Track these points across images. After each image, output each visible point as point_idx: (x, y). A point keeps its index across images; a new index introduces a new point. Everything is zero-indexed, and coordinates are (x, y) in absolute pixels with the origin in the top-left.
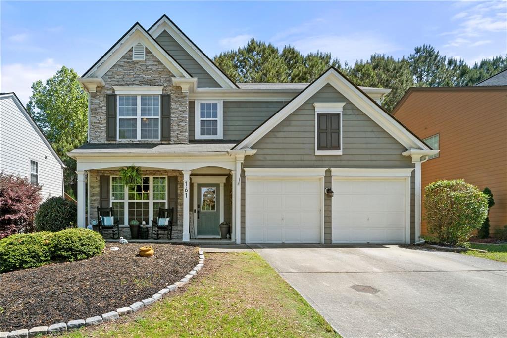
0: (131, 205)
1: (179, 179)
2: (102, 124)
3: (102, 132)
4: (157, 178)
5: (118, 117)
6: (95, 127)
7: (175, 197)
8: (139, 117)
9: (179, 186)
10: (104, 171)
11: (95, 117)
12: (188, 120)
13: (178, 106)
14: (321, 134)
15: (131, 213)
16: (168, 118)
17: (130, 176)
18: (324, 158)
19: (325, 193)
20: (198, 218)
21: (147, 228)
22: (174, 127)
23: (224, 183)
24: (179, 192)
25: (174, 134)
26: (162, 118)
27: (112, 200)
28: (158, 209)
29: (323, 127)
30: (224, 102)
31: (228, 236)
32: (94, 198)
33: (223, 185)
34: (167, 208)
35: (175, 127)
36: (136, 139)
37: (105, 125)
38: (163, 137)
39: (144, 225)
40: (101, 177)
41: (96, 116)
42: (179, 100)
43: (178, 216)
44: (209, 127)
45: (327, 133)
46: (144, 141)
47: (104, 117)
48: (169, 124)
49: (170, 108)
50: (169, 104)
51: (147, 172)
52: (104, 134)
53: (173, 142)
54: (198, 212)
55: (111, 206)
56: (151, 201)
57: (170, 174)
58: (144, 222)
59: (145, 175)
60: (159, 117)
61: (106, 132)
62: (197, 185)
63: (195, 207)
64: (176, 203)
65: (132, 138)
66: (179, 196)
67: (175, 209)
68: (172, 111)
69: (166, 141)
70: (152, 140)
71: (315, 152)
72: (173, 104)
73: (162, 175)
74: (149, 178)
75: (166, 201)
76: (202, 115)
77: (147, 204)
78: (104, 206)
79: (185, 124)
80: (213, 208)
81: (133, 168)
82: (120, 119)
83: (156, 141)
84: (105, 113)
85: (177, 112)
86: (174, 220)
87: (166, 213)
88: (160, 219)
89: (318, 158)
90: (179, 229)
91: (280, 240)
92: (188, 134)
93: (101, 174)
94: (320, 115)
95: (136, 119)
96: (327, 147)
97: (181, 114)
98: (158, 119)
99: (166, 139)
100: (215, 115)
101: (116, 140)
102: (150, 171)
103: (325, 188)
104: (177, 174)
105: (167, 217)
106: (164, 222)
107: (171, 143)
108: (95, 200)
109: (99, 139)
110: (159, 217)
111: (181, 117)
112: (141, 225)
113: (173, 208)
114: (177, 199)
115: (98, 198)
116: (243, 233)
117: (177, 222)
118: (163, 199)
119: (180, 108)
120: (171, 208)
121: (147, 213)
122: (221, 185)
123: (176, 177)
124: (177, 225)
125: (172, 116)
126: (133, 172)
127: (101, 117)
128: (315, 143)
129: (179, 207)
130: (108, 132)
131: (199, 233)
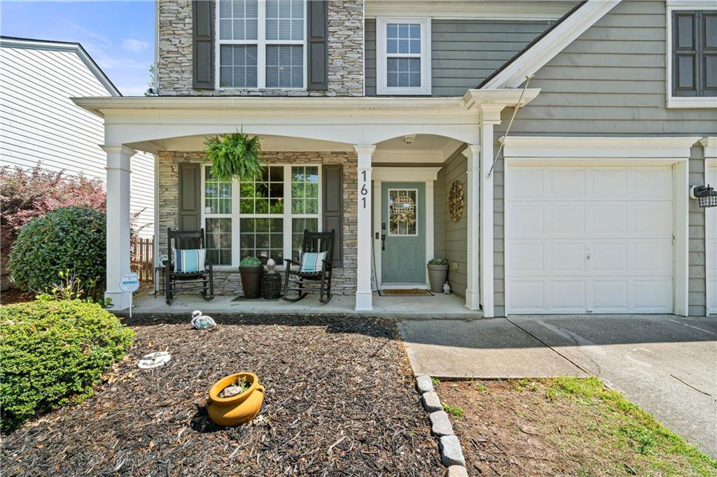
0: (245, 224)
1: (346, 170)
2: (184, 56)
3: (183, 72)
4: (301, 169)
5: (218, 42)
6: (169, 60)
7: (336, 206)
8: (262, 42)
9: (345, 186)
10: (187, 153)
11: (168, 40)
12: (363, 47)
13: (344, 18)
14: (681, 59)
15: (245, 240)
16: (324, 42)
17: (226, 155)
18: (686, 116)
19: (690, 198)
20: (383, 248)
21: (278, 274)
22: (336, 61)
23: (434, 181)
24: (345, 196)
25: (334, 77)
26: (310, 43)
27: (206, 213)
28: (303, 233)
29: (686, 42)
30: (434, 22)
31: (446, 287)
32: (167, 210)
33: (432, 184)
34: (320, 230)
35: (338, 63)
36: (256, 86)
37: (190, 57)
38: (312, 83)
39: (271, 267)
40: (181, 166)
41: (171, 37)
42: (345, 5)
43: (345, 247)
44: (403, 72)
45: (694, 56)
46: (273, 91)
47: (187, 41)
48: (326, 55)
49: (326, 23)
50: (325, 15)
51: (280, 156)
52: (188, 76)
53: (334, 94)
54: (384, 238)
55: (203, 226)
56: (288, 217)
57: (327, 161)
58: (271, 262)
59: (274, 162)
60: (304, 42)
61: (193, 71)
62: (380, 185)
63: (378, 229)
64: (341, 220)
65: (248, 86)
66: (345, 205)
67: (337, 233)
68: (330, 29)
69: (318, 91)
70: (289, 89)
71: (666, 102)
72: (332, 13)
73: (310, 160)
74: (282, 168)
75: (319, 216)
76: (391, 47)
77: (278, 224)
78: (189, 225)
79: (359, 57)
80: (412, 229)
81: (236, 138)
82: (222, 46)
83: (297, 91)
84: (191, 31)
85: (341, 30)
86: (336, 256)
87: (319, 240)
88: (306, 254)
89: (673, 116)
90: (348, 274)
91: (581, 307)
92: (363, 77)
93: (181, 160)
94: (677, 15)
95: (256, 45)
96: (694, 88)
97: (349, 36)
98: (302, 46)
99: (319, 85)
100: (416, 47)
101: (213, 89)
102: (284, 153)
103: (691, 187)
104: (342, 160)
105: (321, 251)
106: (314, 262)
107: (329, 94)
108: (168, 214)
109: (176, 86)
110: (304, 251)
111: (350, 41)
112: (265, 267)
113: (333, 231)
114: (341, 211)
115: (176, 209)
116: (500, 292)
117: (341, 260)
118: (313, 212)
119: (347, 23)
120: (330, 230)
121: (278, 241)
122: (427, 185)
123: (340, 167)
124: (342, 266)
125: (331, 39)
126: (236, 146)
127: (182, 39)
128: (665, 81)
129: (346, 228)
130: (196, 72)
131: (384, 280)
